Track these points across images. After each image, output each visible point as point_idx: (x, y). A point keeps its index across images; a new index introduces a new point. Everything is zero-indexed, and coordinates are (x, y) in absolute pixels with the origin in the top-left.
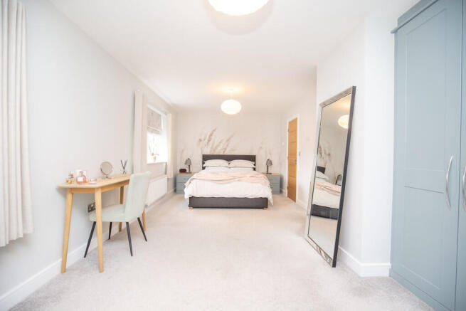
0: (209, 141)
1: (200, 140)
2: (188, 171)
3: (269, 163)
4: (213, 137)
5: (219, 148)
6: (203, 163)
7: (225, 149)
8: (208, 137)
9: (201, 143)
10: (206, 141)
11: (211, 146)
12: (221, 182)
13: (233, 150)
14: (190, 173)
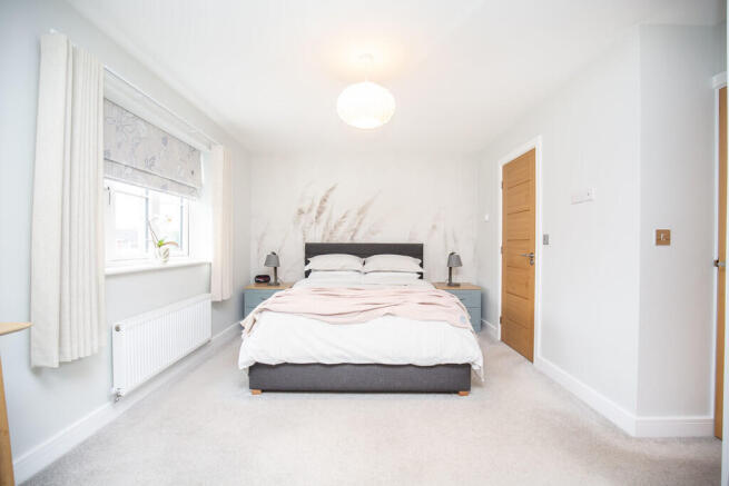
0: (319, 213)
1: (301, 212)
2: (272, 280)
3: (454, 261)
4: (328, 205)
5: (342, 229)
6: (307, 262)
7: (356, 231)
8: (318, 204)
9: (303, 216)
10: (314, 213)
11: (323, 224)
12: (339, 319)
13: (373, 234)
14: (277, 284)
